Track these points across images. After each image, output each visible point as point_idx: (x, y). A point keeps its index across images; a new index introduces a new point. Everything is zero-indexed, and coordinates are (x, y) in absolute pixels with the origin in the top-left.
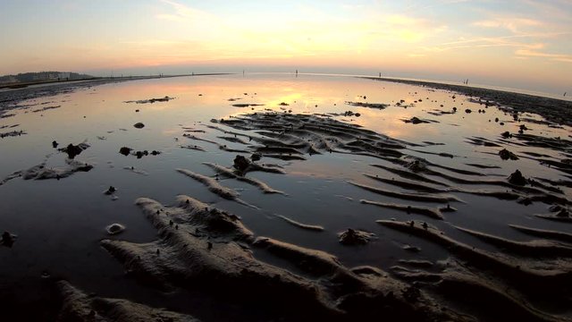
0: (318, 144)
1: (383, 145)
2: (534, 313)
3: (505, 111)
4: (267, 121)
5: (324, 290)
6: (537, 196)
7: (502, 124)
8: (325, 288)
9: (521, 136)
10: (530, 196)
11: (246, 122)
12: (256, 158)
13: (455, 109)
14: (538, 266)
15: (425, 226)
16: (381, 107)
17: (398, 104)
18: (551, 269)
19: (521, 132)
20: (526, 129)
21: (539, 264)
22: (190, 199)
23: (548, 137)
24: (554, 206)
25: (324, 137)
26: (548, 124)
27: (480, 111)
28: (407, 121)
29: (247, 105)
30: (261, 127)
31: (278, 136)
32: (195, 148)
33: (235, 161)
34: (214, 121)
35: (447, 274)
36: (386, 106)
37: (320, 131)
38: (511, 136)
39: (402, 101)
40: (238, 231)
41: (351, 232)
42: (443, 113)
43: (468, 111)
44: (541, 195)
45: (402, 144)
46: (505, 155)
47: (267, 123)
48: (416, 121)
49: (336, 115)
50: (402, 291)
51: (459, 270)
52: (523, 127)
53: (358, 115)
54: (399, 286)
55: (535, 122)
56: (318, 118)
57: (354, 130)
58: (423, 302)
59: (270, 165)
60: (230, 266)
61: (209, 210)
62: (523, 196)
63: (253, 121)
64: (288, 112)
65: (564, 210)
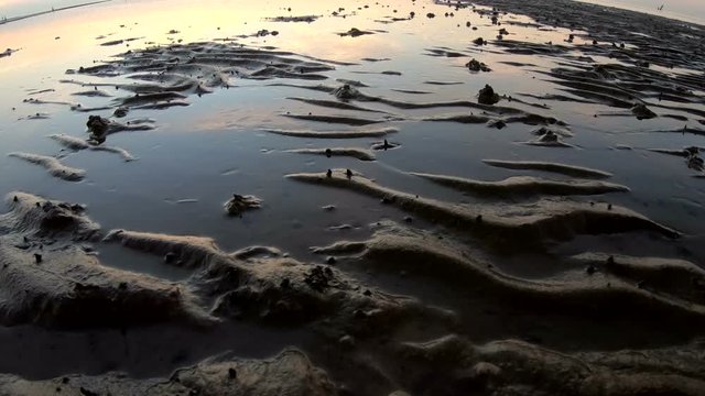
0: (211, 80)
1: (302, 70)
2: (506, 281)
3: (482, 13)
4: (146, 60)
5: (194, 293)
6: (514, 116)
7: (475, 29)
8: (196, 288)
9: (500, 42)
10: (505, 117)
11: (117, 65)
12: (120, 114)
13: (412, 14)
14: (510, 211)
15: (349, 174)
16: (309, 19)
17: (335, 14)
18: (530, 214)
19: (500, 37)
20: (507, 33)
21: (513, 208)
22: (20, 195)
23: (536, 42)
24: (538, 127)
25: (219, 68)
26: (538, 26)
27: (447, 15)
28: (342, 35)
29: (121, 42)
30: (135, 70)
31: (158, 77)
32: (38, 117)
33: (89, 124)
34: (70, 72)
35: (376, 240)
36: (316, 17)
37: (216, 61)
38: (486, 43)
39: (340, 9)
40: (81, 228)
41: (238, 198)
42: (395, 20)
43: (431, 16)
44: (519, 116)
45: (330, 65)
46: (475, 66)
47: (144, 61)
48: (355, 33)
49: (244, 37)
50: (305, 275)
51: (395, 231)
52: (503, 31)
53: (275, 33)
54: (301, 269)
55: (520, 24)
56: (217, 45)
57: (267, 54)
58: (336, 287)
59: (137, 122)
60: (61, 284)
61: (41, 205)
62: (494, 118)
63: (125, 63)
64: (177, 43)
65: (550, 132)
